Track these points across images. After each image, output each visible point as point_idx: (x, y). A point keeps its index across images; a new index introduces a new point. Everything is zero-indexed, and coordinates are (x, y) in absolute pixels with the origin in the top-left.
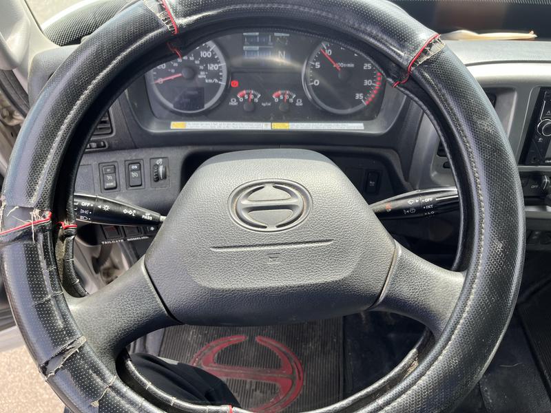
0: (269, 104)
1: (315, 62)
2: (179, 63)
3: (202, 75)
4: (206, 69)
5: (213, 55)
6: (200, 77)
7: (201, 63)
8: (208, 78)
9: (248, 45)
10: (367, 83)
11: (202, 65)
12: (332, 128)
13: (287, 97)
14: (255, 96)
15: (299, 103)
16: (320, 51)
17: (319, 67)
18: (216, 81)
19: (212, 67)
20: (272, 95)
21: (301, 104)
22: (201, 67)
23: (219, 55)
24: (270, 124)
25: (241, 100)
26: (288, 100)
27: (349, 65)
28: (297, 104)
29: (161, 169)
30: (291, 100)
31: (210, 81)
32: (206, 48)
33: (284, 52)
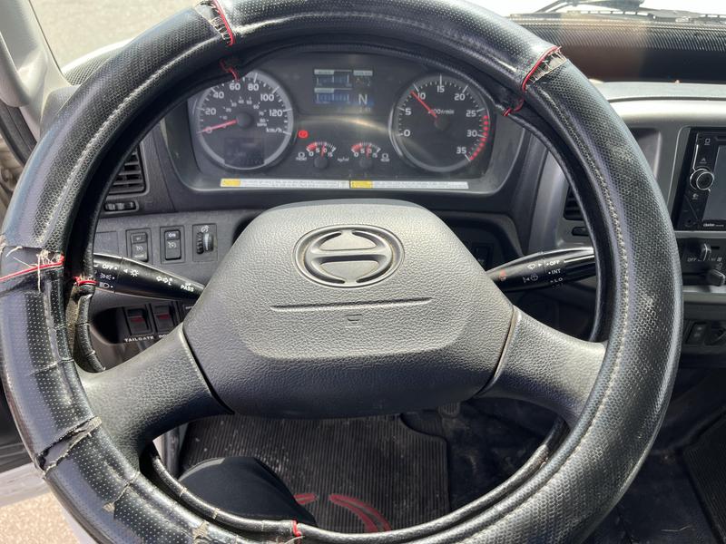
0: (347, 160)
1: (405, 107)
2: (233, 108)
3: (262, 123)
4: (267, 116)
5: (276, 99)
6: (259, 125)
7: (261, 109)
8: (269, 126)
9: (319, 87)
10: (471, 133)
11: (262, 111)
12: (428, 187)
13: (369, 151)
14: (329, 150)
15: (385, 159)
16: (412, 95)
17: (410, 113)
18: (280, 130)
19: (274, 113)
20: (351, 147)
21: (388, 160)
22: (261, 113)
23: (284, 98)
24: (347, 182)
25: (311, 154)
26: (371, 155)
27: (448, 112)
28: (382, 160)
29: (207, 238)
30: (375, 155)
31: (272, 130)
32: (268, 90)
33: (366, 96)
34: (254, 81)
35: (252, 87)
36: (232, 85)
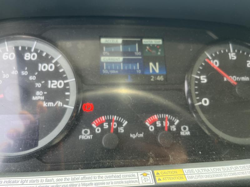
0: (142, 135)
1: (200, 75)
3: (38, 96)
5: (57, 69)
9: (106, 55)
11: (40, 82)
13: (166, 123)
14: (120, 124)
15: (185, 132)
17: (206, 81)
18: (59, 103)
19: (54, 84)
20: (145, 120)
21: (188, 133)
22: (38, 85)
23: (66, 68)
25: (98, 130)
26: (168, 128)
27: (243, 79)
28: (182, 133)
30: (174, 128)
31: (51, 104)
32: (47, 59)
33: (157, 64)
34: (33, 50)
35: (29, 56)
36: (6, 55)
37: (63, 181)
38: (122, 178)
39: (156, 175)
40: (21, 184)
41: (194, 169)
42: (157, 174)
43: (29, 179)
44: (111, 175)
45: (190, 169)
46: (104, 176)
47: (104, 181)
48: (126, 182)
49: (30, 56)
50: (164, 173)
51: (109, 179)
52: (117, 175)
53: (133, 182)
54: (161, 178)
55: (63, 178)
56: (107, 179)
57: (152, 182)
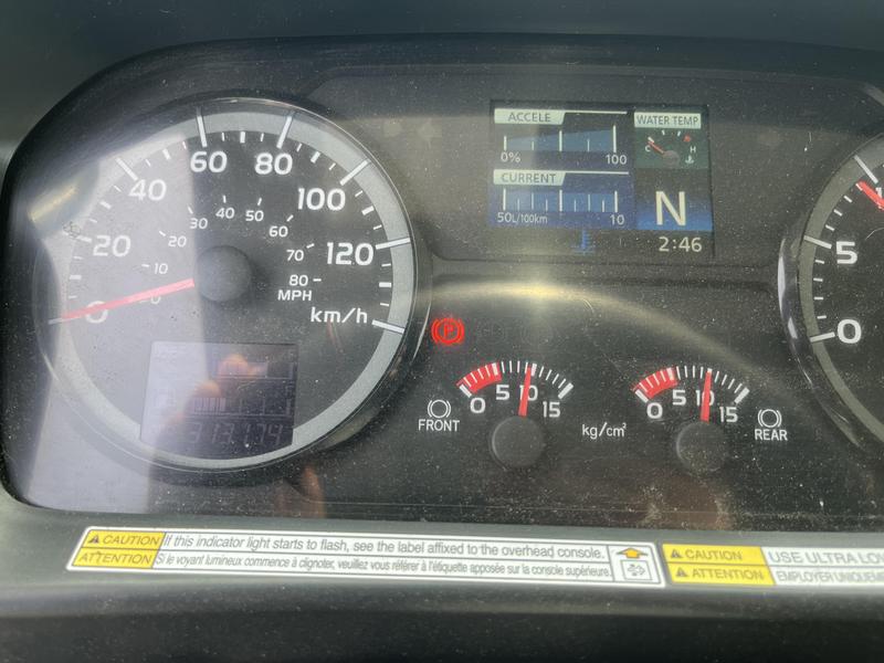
0: (620, 431)
1: (833, 238)
2: (192, 234)
3: (295, 289)
4: (315, 263)
5: (355, 204)
6: (283, 295)
7: (297, 238)
8: (322, 301)
9: (510, 165)
11: (300, 245)
13: (706, 397)
14: (548, 391)
15: (772, 429)
16: (853, 192)
17: (854, 258)
18: (361, 315)
19: (344, 254)
21: (783, 435)
22: (295, 254)
23: (383, 202)
25: (478, 406)
28: (759, 434)
30: (730, 414)
31: (333, 316)
32: (324, 174)
33: (682, 195)
34: (280, 144)
35: (269, 164)
36: (199, 157)
37: (375, 552)
38: (556, 558)
39: (669, 559)
40: (249, 549)
41: (802, 552)
42: (673, 556)
43: (273, 538)
44: (522, 546)
45: (789, 550)
46: (500, 546)
47: (501, 563)
48: (569, 572)
49: (273, 164)
50: (698, 554)
51: (515, 556)
52: (540, 547)
53: (593, 572)
54: (688, 569)
55: (375, 542)
56: (509, 557)
57: (655, 579)
